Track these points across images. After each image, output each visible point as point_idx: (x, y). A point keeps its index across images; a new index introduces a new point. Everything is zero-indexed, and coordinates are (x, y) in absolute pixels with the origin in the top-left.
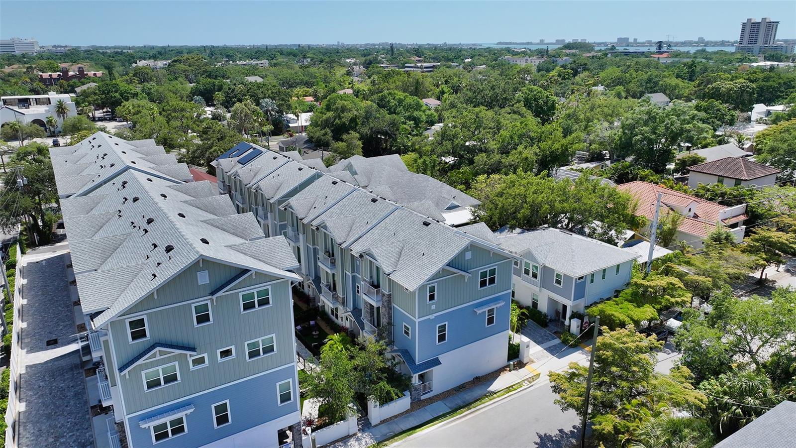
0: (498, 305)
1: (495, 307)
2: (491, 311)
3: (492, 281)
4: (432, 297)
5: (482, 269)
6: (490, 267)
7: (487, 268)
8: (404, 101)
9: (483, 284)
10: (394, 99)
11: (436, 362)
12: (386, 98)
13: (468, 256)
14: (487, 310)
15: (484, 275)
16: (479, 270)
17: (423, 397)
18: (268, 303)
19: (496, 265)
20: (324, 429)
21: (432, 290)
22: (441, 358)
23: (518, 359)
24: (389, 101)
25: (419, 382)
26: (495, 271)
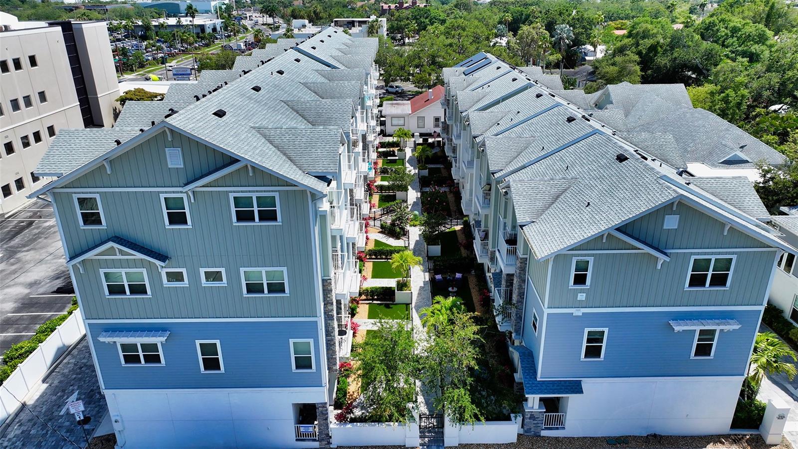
0: (726, 328)
1: (718, 328)
2: (707, 335)
3: (719, 280)
4: (580, 279)
5: (700, 254)
6: (719, 253)
7: (712, 254)
8: (740, 30)
9: (698, 281)
10: (726, 28)
11: (576, 388)
12: (715, 25)
13: (671, 222)
14: (698, 328)
15: (703, 265)
16: (692, 254)
17: (544, 433)
18: (274, 218)
19: (733, 253)
20: (367, 425)
21: (582, 267)
22: (586, 384)
23: (754, 432)
24: (718, 30)
25: (540, 408)
26: (730, 263)
